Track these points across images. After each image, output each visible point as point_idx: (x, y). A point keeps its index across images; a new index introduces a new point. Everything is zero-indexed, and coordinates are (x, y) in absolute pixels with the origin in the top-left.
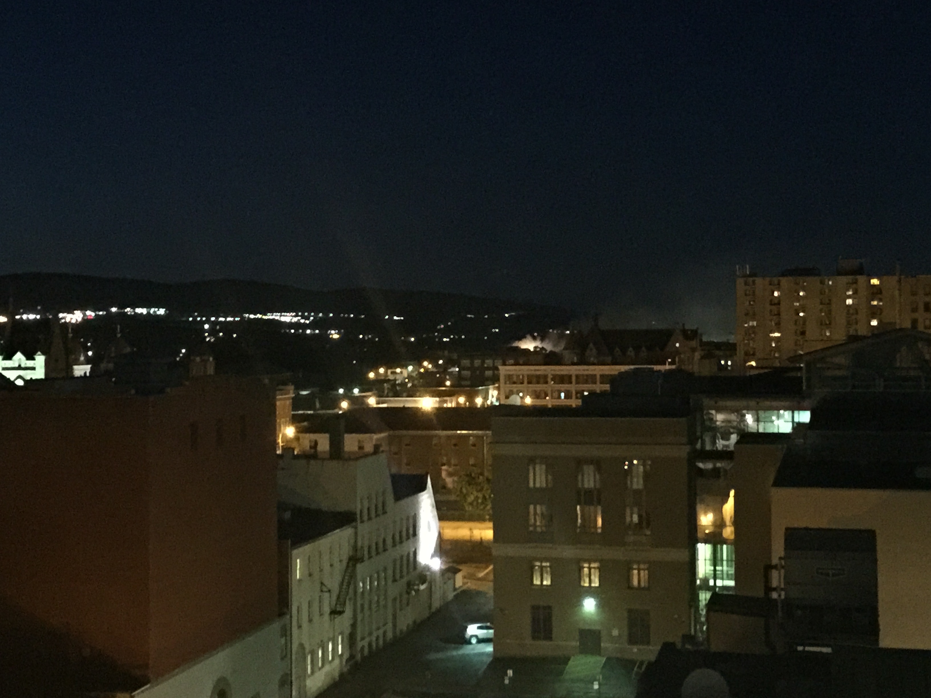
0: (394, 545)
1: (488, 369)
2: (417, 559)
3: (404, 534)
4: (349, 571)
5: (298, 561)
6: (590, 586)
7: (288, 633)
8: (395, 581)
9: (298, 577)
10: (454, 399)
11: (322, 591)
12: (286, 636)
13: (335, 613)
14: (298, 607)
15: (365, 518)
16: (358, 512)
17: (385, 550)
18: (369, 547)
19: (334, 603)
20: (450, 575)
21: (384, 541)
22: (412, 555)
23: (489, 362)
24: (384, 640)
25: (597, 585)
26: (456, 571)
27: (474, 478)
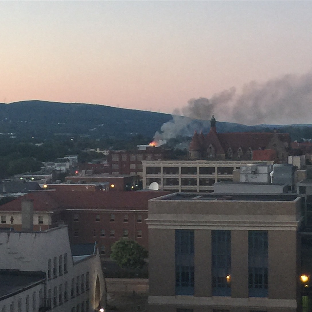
1: (133, 163)
2: (90, 308)
3: (80, 289)
15: (52, 276)
16: (47, 272)
17: (66, 301)
18: (55, 298)
21: (66, 294)
22: (85, 304)
23: (133, 157)
27: (127, 245)
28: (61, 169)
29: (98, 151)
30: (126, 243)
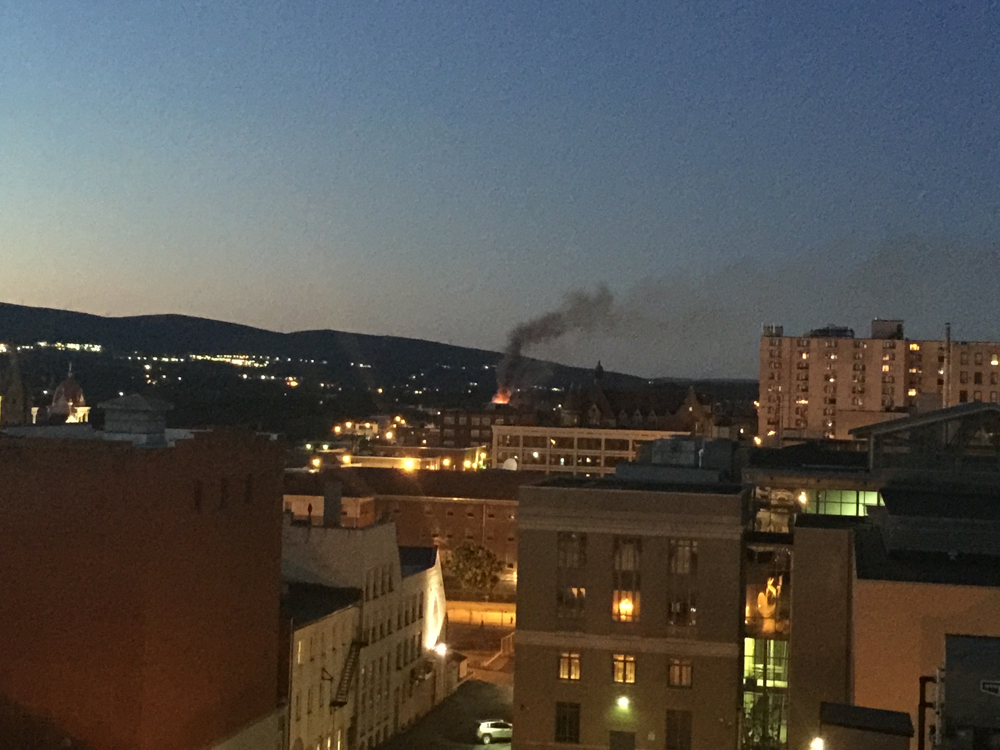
0: (399, 628)
1: (475, 428)
2: (423, 645)
3: (410, 615)
4: (353, 657)
5: (300, 643)
6: (624, 683)
7: (286, 726)
8: (399, 668)
9: (299, 661)
10: (438, 460)
11: (323, 678)
12: (283, 730)
13: (336, 704)
14: (297, 697)
15: (371, 595)
16: (364, 590)
17: (390, 633)
18: (374, 629)
19: (335, 691)
20: (454, 663)
21: (389, 622)
22: (417, 639)
23: (476, 420)
24: (385, 736)
25: (632, 681)
26: (460, 659)
27: (472, 552)
28: (365, 434)
29: (420, 408)
30: (472, 549)
